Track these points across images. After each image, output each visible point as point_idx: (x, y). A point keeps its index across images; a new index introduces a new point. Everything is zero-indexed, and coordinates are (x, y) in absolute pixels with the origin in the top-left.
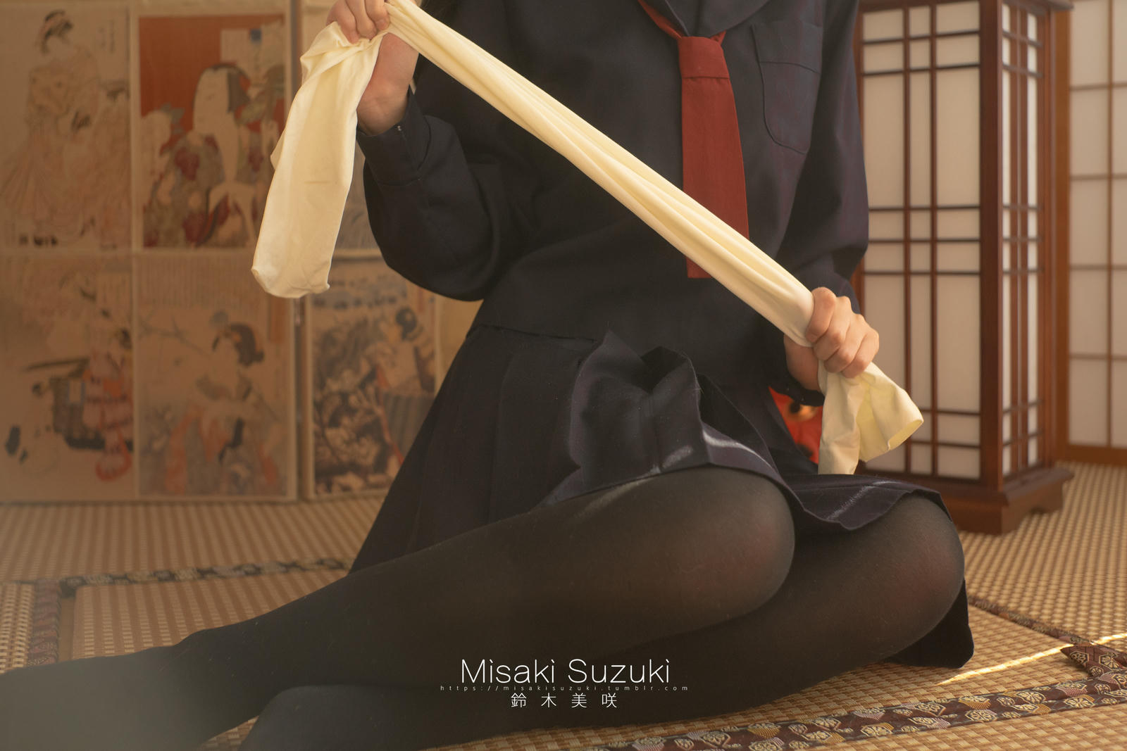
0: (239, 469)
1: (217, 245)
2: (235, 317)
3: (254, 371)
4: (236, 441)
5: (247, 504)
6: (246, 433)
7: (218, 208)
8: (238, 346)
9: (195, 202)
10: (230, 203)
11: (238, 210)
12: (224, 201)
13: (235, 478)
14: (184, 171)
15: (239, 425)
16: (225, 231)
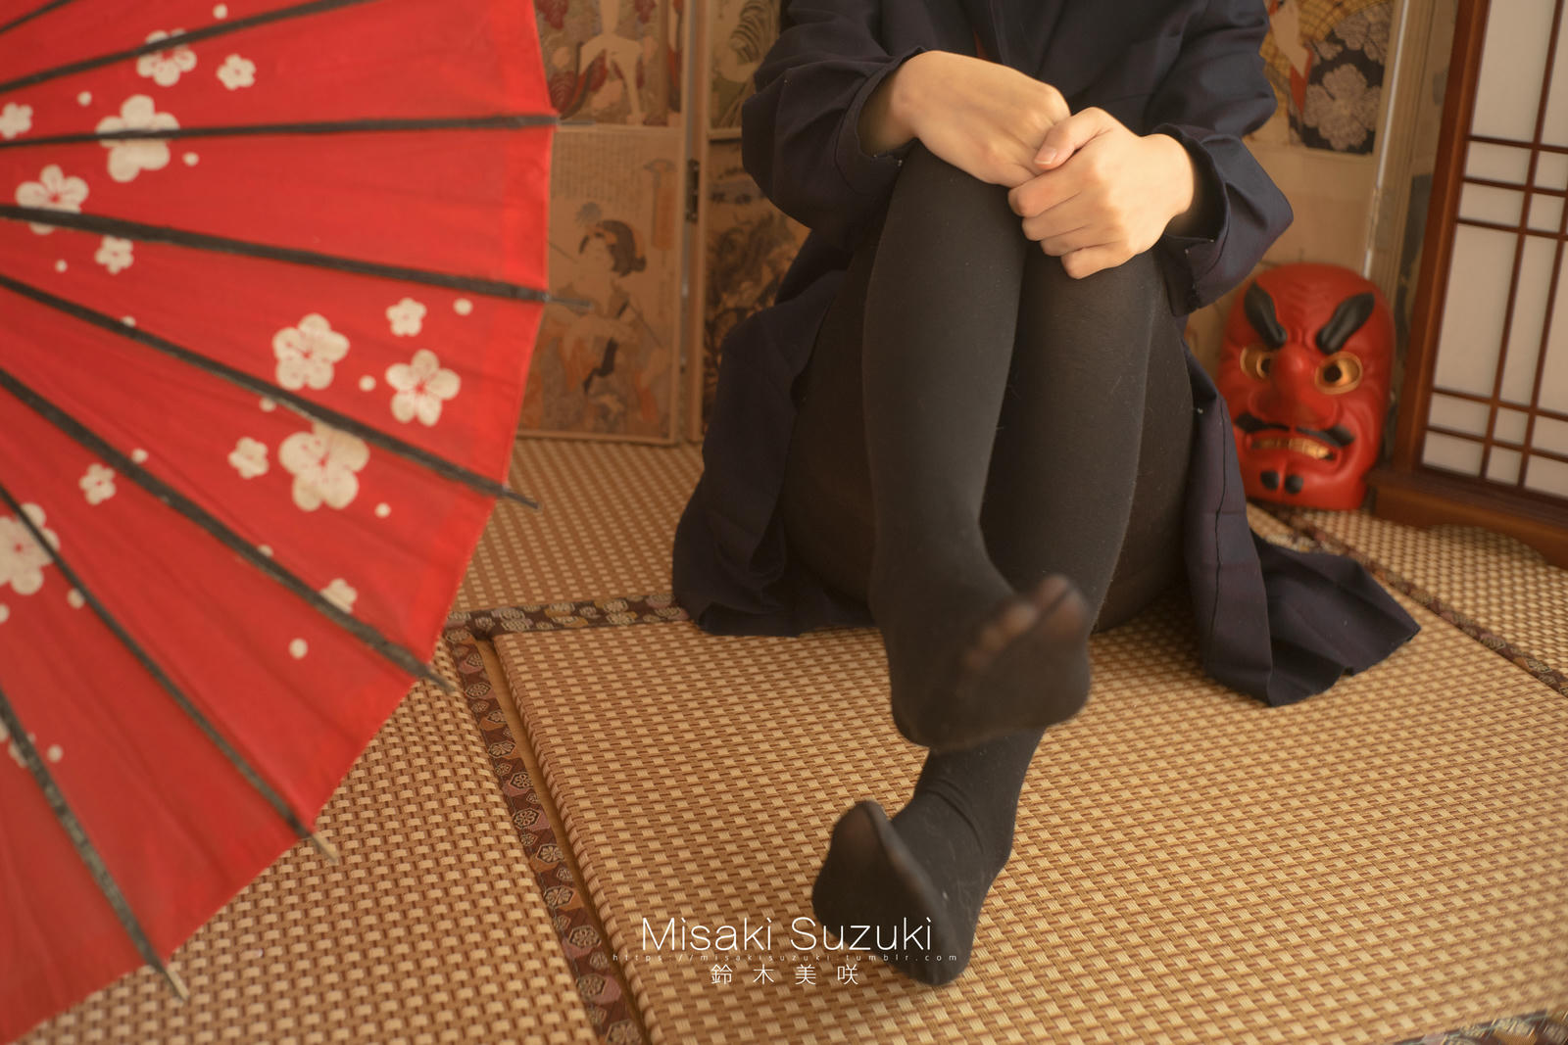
0: (607, 400)
1: (589, 120)
2: (610, 213)
3: (631, 282)
4: (606, 368)
5: (618, 443)
6: (620, 358)
7: (591, 66)
8: (612, 249)
9: (561, 58)
10: (608, 64)
11: (620, 75)
12: (601, 58)
13: (604, 412)
14: (548, 18)
15: (611, 348)
16: (599, 101)
